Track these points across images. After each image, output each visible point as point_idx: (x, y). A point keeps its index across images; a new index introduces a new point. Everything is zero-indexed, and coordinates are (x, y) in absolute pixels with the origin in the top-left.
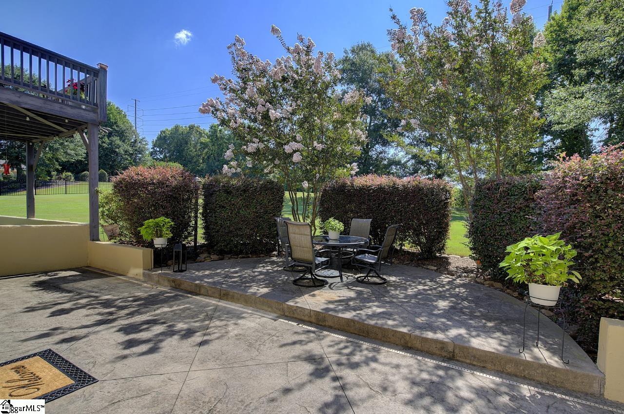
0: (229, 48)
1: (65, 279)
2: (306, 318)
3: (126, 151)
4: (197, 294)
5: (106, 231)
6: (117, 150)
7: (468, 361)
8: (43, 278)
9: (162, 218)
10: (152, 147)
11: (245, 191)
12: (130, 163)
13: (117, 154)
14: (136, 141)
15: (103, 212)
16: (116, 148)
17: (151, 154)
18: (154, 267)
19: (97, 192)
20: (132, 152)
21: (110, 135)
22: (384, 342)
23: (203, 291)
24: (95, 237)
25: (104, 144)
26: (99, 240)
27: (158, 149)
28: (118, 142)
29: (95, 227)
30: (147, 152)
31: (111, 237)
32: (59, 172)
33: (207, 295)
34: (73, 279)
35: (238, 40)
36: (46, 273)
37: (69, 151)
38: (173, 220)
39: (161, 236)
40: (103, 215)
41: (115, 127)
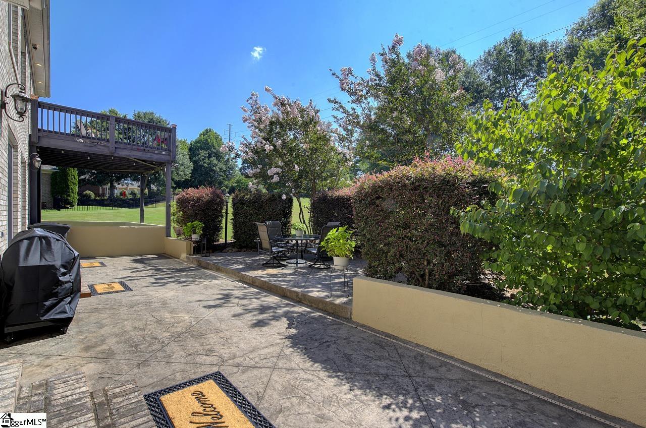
0: (247, 101)
1: (149, 259)
2: (248, 281)
3: (221, 169)
4: (205, 268)
5: (176, 231)
6: (214, 168)
7: (306, 303)
8: (139, 258)
9: (197, 222)
10: (241, 163)
11: (254, 202)
12: (224, 179)
13: (215, 171)
14: (228, 159)
15: (174, 218)
16: (214, 166)
17: (241, 169)
18: (194, 254)
19: (170, 205)
20: (225, 169)
21: (209, 156)
22: (276, 293)
23: (210, 267)
24: (168, 235)
25: (205, 164)
26: (170, 237)
27: (246, 165)
28: (215, 162)
29: (168, 228)
30: (237, 169)
31: (179, 235)
32: (174, 188)
33: (211, 269)
34: (153, 259)
35: (253, 95)
36: (141, 255)
37: (180, 173)
38: (204, 223)
39: (195, 234)
40: (174, 221)
41: (213, 149)
